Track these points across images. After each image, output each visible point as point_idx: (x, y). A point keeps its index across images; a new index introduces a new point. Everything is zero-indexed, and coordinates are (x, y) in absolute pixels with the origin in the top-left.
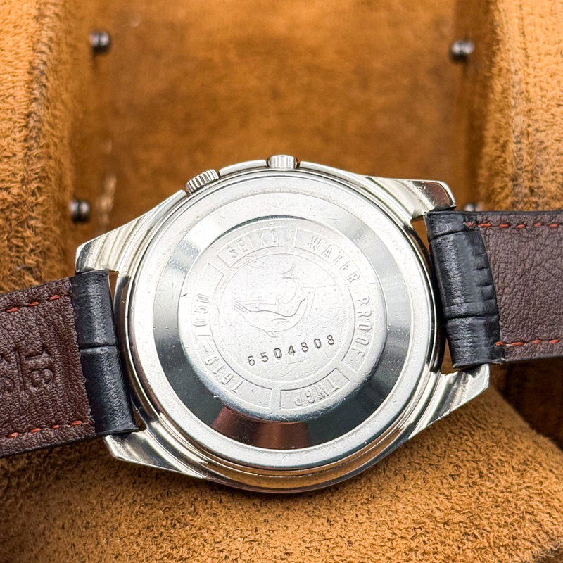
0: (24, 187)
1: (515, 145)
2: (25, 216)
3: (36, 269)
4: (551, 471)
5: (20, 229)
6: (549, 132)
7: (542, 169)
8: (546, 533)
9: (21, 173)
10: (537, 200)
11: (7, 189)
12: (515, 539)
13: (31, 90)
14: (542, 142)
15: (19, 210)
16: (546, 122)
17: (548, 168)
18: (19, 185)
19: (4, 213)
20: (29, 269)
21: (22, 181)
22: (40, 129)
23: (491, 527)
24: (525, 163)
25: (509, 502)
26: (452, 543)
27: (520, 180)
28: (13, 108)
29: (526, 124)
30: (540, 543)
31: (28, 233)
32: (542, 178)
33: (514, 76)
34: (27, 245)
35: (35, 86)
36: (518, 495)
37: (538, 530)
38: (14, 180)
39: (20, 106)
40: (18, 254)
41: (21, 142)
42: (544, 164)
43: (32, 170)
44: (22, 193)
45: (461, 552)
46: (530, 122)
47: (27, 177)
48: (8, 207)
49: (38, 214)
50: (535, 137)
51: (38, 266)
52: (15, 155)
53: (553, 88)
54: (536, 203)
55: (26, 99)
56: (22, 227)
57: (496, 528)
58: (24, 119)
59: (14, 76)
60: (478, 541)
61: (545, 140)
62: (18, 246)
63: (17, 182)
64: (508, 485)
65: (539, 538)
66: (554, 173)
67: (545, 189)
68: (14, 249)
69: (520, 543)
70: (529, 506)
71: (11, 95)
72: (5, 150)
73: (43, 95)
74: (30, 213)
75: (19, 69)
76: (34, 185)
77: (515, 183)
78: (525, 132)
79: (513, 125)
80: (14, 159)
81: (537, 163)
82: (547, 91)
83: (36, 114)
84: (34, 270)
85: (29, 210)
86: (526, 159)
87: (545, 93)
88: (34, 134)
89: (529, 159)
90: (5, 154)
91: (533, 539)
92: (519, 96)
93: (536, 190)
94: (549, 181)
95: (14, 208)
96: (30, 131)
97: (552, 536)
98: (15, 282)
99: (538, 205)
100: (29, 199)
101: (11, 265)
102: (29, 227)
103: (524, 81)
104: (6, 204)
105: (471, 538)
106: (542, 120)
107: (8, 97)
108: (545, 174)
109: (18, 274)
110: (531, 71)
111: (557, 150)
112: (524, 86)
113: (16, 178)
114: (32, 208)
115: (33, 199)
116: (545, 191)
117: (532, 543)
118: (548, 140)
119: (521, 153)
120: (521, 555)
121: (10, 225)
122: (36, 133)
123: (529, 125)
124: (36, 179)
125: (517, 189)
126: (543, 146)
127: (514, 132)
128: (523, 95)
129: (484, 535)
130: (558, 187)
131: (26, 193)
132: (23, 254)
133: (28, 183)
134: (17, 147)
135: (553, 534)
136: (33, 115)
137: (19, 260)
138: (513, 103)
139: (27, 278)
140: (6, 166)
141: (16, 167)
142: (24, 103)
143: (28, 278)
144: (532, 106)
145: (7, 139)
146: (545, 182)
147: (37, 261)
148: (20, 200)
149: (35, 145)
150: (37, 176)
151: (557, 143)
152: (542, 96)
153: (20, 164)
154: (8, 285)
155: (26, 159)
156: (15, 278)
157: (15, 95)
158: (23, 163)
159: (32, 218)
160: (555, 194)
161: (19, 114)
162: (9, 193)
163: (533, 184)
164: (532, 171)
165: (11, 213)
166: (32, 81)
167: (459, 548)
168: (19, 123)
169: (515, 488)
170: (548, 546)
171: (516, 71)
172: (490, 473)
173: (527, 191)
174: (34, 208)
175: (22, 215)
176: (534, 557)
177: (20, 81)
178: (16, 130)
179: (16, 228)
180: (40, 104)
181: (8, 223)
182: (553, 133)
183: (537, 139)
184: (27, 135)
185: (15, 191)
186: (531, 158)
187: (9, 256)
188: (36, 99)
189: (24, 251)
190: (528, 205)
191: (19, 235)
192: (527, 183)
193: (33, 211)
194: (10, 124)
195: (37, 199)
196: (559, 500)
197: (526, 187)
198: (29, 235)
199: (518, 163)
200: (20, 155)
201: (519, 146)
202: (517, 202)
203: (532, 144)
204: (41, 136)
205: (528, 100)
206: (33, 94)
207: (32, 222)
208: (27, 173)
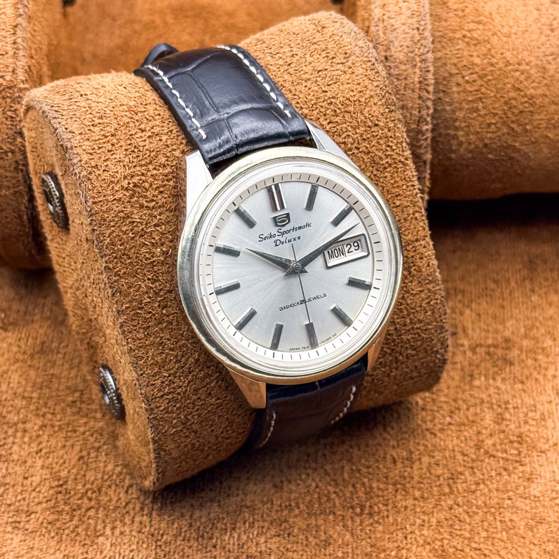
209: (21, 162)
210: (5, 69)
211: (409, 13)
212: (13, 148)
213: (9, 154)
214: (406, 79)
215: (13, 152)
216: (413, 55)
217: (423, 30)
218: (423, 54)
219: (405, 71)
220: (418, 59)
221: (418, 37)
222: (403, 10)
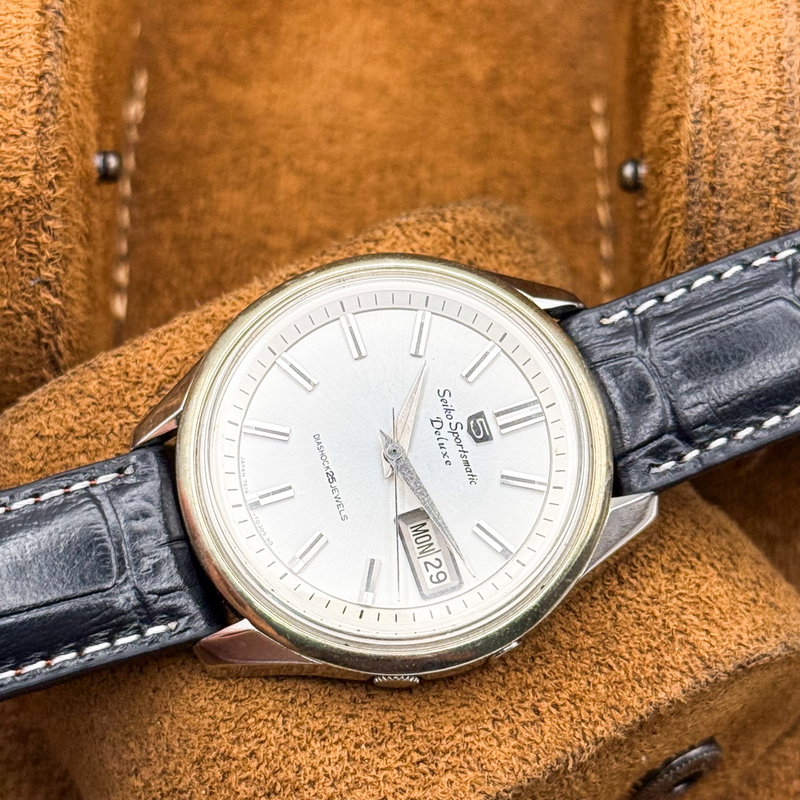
0: (37, 176)
1: (692, 125)
2: (39, 214)
3: (55, 283)
4: (712, 565)
5: (33, 232)
6: (739, 108)
7: (728, 159)
8: (701, 658)
9: (33, 157)
10: (720, 200)
11: (15, 179)
12: (660, 668)
13: (43, 40)
14: (729, 123)
15: (31, 207)
16: (735, 93)
17: (735, 157)
18: (31, 174)
19: (12, 212)
20: (47, 284)
21: (35, 168)
22: (57, 96)
23: (630, 653)
24: (705, 150)
25: (656, 618)
26: (579, 676)
27: (698, 174)
28: (20, 67)
29: (709, 96)
30: (692, 672)
31: (44, 237)
32: (728, 172)
33: (695, 25)
34: (43, 253)
35: (49, 34)
36: (667, 607)
37: (690, 655)
38: (24, 167)
39: (30, 63)
40: (32, 264)
41: (31, 114)
42: (731, 152)
43: (48, 153)
44: (35, 184)
45: (591, 689)
46: (714, 93)
47: (41, 162)
48: (17, 204)
49: (57, 212)
50: (720, 115)
51: (57, 279)
52: (24, 133)
53: (747, 44)
54: (718, 204)
55: (37, 52)
56: (36, 229)
57: (637, 654)
58: (36, 81)
59: (20, 17)
60: (614, 673)
61: (733, 119)
62: (30, 254)
63: (27, 170)
64: (655, 593)
65: (692, 665)
66: (742, 165)
67: (730, 186)
68: (26, 257)
69: (667, 674)
70: (681, 621)
71: (17, 47)
72: (11, 125)
73: (60, 47)
74: (46, 212)
75: (26, 6)
76: (51, 175)
77: (691, 177)
78: (707, 107)
79: (692, 97)
80: (24, 138)
81: (721, 151)
82: (738, 48)
83: (51, 74)
84: (52, 284)
85: (45, 208)
86: (707, 145)
87: (735, 51)
88: (49, 103)
89: (710, 144)
90: (11, 131)
91: (684, 668)
92: (700, 55)
93: (718, 188)
94: (737, 176)
95: (24, 204)
96: (44, 100)
97: (708, 663)
98: (27, 300)
99: (720, 208)
100: (45, 192)
101: (22, 279)
102: (44, 229)
103: (707, 33)
104: (15, 200)
105: (605, 670)
106: (730, 90)
107: (12, 50)
108: (731, 166)
109: (31, 289)
110: (717, 17)
111: (749, 134)
112: (707, 40)
113: (26, 164)
114: (48, 204)
115: (50, 192)
116: (730, 190)
117: (682, 672)
118: (737, 119)
119: (700, 136)
120: (667, 689)
121: (20, 226)
122: (53, 102)
123: (712, 98)
124: (53, 165)
125: (694, 186)
126: (729, 128)
127: (692, 106)
128: (706, 54)
129: (622, 664)
130: (748, 184)
131: (40, 184)
132: (37, 264)
133: (43, 172)
134: (27, 122)
135: (709, 660)
136: (47, 76)
137: (32, 272)
138: (692, 65)
139: (43, 295)
140: (13, 148)
141: (26, 150)
142: (35, 59)
143: (45, 295)
144: (717, 70)
145: (13, 110)
146: (731, 177)
147: (57, 274)
148: (33, 195)
149: (52, 118)
150: (54, 161)
151: (749, 123)
152: (731, 56)
153: (32, 145)
154: (18, 303)
155: (40, 138)
156: (27, 295)
157: (23, 46)
158: (35, 143)
159: (49, 218)
160: (744, 192)
161: (28, 75)
162: (18, 184)
163: (714, 180)
164: (714, 162)
165: (20, 212)
166: (45, 26)
167: (589, 683)
168: (30, 87)
169: (663, 597)
170: (703, 676)
171: (698, 18)
172: (633, 577)
173: (706, 188)
174: (52, 204)
175: (35, 214)
176: (684, 692)
177: (28, 25)
178: (25, 98)
179: (28, 231)
180: (56, 60)
181: (17, 224)
182: (745, 109)
183: (722, 118)
184: (40, 105)
185: (25, 182)
186: (714, 144)
187: (19, 266)
188: (50, 54)
189: (40, 260)
190: (707, 208)
191: (32, 240)
192: (707, 178)
193: (50, 208)
194: (17, 90)
195: (54, 193)
196: (720, 609)
197: (705, 183)
198: (45, 240)
199: (695, 150)
200: (32, 133)
201: (699, 127)
202: (693, 203)
203: (716, 124)
204: (58, 105)
205: (712, 60)
206: (47, 46)
207: (49, 223)
208: (41, 157)
209: (46, 332)
210: (19, 164)
211: (761, 95)
212: (30, 307)
213: (25, 317)
214: (748, 229)
215: (31, 314)
216: (764, 182)
217: (788, 131)
218: (786, 181)
219: (749, 213)
220: (773, 190)
221: (776, 146)
222: (750, 88)
